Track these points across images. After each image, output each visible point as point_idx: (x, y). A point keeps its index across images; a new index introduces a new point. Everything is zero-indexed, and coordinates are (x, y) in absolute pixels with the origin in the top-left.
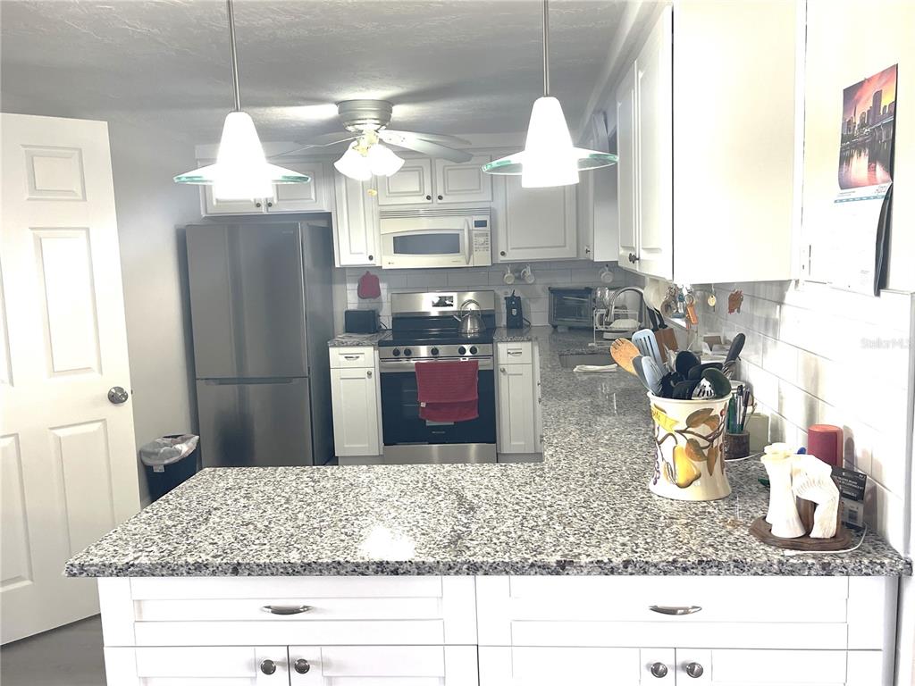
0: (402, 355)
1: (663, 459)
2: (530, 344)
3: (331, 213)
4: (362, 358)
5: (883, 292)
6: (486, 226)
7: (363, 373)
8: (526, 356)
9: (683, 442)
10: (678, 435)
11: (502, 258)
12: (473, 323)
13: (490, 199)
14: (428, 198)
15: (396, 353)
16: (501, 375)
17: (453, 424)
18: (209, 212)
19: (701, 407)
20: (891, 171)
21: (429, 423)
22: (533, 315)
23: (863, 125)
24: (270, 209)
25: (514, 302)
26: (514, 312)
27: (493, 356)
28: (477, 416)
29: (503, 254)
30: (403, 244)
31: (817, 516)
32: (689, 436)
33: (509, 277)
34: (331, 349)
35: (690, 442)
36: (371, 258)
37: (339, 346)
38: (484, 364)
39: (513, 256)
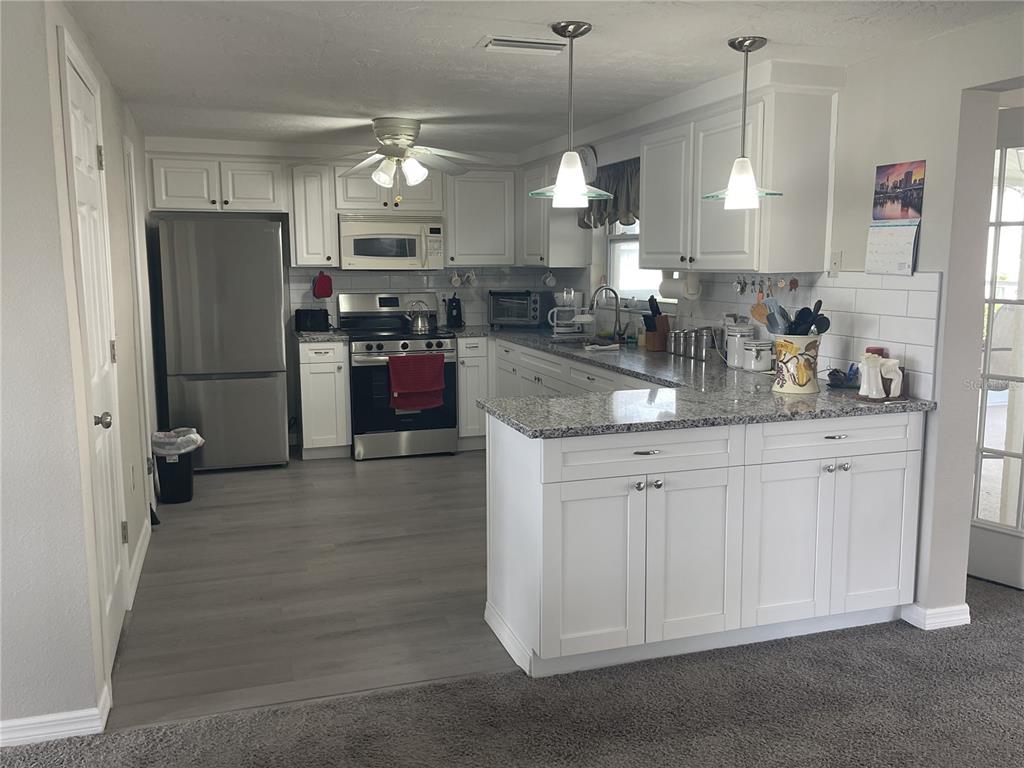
0: (375, 349)
1: (788, 371)
2: (485, 339)
3: (288, 214)
4: (331, 353)
5: (915, 274)
6: (439, 233)
7: (333, 368)
8: (482, 351)
9: (802, 360)
10: (799, 357)
11: (451, 263)
12: (423, 322)
13: (441, 209)
14: (386, 204)
15: (369, 347)
16: (460, 366)
17: (419, 412)
18: (157, 205)
19: (812, 340)
20: (919, 211)
21: (398, 412)
22: (467, 315)
23: (895, 187)
24: (225, 207)
25: (454, 305)
26: (455, 312)
27: (455, 349)
28: (442, 403)
29: (452, 259)
30: (364, 247)
31: (892, 386)
32: (806, 357)
33: (456, 281)
34: (301, 345)
35: (807, 360)
36: (329, 258)
37: (310, 342)
38: (448, 357)
39: (460, 261)
